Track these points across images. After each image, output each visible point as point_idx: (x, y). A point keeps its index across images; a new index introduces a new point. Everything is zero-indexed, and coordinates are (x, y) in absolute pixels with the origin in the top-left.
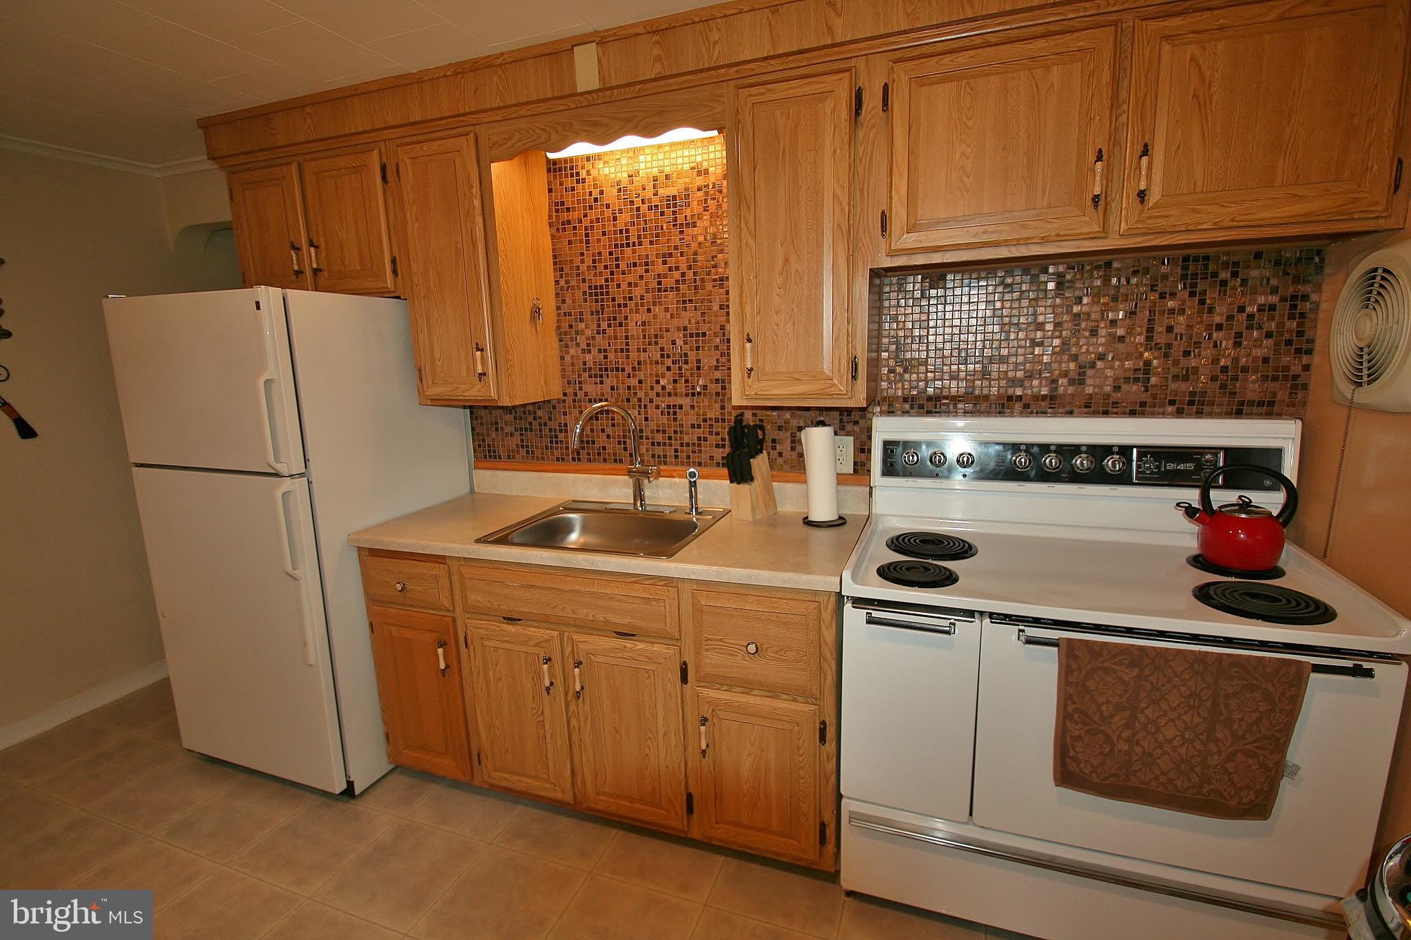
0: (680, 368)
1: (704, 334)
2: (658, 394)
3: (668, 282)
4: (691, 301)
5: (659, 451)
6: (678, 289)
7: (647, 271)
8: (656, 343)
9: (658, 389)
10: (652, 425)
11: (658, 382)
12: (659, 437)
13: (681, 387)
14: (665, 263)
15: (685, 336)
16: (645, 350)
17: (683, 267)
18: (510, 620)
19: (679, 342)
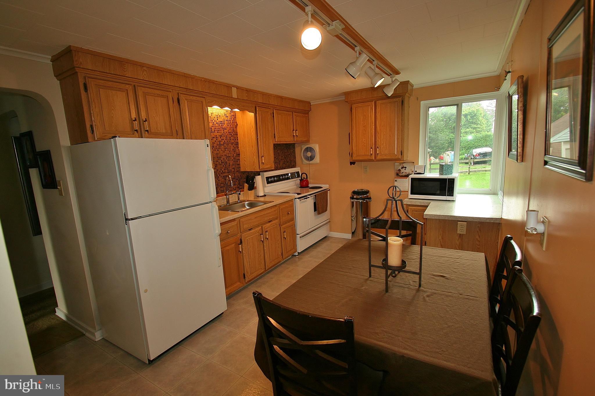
0: (226, 166)
1: (230, 157)
2: (221, 173)
3: (222, 143)
4: (227, 148)
5: (222, 189)
6: (224, 145)
7: (217, 140)
8: (220, 159)
9: (221, 172)
10: (220, 182)
11: (221, 170)
12: (222, 185)
13: (226, 171)
14: (221, 138)
15: (226, 157)
16: (218, 161)
17: (225, 139)
18: (250, 230)
19: (225, 159)
